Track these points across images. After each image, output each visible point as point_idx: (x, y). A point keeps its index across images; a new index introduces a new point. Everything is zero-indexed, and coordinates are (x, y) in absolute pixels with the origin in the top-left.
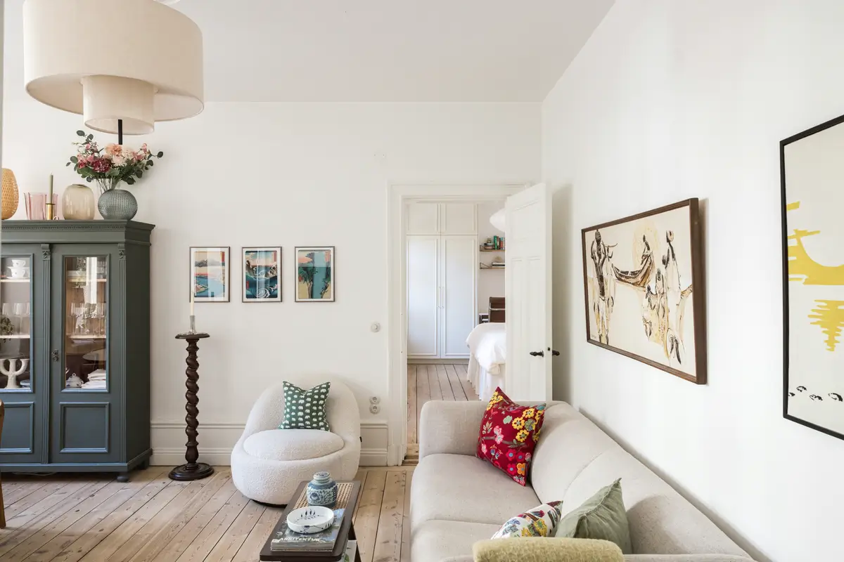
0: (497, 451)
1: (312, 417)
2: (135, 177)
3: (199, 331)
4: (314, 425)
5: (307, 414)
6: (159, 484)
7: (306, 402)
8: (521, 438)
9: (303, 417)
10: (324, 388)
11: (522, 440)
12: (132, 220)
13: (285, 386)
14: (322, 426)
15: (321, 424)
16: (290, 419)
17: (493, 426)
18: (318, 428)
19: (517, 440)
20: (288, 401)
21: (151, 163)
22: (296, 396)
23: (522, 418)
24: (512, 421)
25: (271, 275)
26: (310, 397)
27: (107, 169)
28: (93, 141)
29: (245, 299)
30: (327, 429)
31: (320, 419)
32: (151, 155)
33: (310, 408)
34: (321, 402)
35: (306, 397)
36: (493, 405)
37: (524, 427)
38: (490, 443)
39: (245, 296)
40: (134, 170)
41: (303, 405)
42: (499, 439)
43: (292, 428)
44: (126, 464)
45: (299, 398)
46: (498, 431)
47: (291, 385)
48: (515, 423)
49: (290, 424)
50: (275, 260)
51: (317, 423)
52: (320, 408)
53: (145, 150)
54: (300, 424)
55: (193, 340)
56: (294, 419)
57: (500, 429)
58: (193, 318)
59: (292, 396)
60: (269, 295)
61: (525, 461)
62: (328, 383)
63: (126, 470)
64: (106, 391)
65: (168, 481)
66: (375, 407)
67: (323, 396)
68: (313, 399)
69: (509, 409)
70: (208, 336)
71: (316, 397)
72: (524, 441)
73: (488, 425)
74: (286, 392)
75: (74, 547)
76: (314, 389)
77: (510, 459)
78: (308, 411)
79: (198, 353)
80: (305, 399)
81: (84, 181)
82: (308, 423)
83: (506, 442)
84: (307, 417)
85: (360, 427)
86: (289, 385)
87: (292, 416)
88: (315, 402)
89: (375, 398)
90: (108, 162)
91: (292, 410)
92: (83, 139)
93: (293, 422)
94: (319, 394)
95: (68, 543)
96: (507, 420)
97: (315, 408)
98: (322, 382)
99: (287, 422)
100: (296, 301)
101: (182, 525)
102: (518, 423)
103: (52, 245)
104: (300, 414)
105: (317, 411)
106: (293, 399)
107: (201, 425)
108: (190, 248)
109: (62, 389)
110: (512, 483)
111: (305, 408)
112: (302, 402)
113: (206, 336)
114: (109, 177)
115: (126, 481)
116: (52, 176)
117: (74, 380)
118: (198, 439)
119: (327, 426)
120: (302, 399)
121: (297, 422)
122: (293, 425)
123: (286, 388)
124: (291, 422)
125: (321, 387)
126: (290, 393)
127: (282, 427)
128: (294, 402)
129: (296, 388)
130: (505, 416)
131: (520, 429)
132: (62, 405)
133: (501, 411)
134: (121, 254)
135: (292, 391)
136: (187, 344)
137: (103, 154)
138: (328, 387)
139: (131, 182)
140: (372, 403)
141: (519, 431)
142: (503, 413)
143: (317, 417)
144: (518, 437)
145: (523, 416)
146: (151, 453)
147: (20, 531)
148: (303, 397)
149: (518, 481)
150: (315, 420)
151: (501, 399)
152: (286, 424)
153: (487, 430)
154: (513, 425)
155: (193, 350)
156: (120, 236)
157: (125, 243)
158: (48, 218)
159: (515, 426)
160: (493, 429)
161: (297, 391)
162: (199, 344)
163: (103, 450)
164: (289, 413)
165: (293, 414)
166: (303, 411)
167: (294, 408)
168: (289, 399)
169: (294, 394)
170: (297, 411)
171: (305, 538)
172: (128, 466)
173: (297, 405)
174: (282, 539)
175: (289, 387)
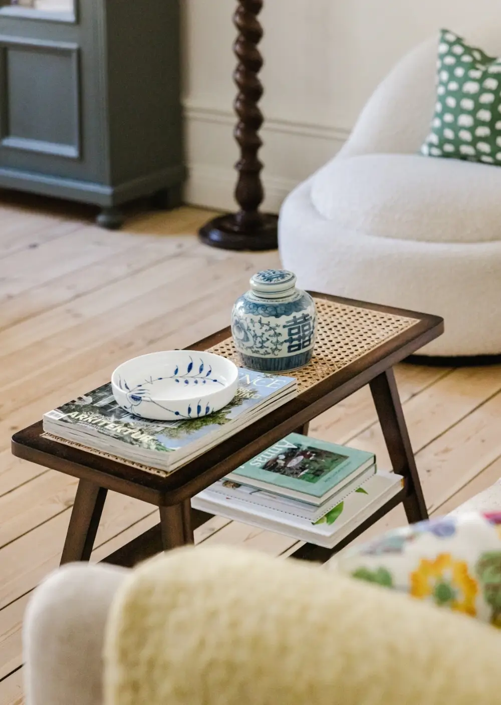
1: (497, 133)
4: (499, 156)
5: (483, 123)
7: (484, 90)
9: (472, 130)
13: (442, 41)
16: (439, 132)
20: (441, 82)
22: (460, 72)
26: (495, 76)
33: (492, 107)
35: (485, 75)
41: (475, 97)
43: (446, 155)
44: (107, 190)
45: (466, 79)
47: (459, 41)
49: (440, 146)
54: (464, 149)
56: (449, 134)
59: (450, 69)
63: (106, 202)
65: (191, 242)
74: (442, 57)
78: (485, 115)
80: (481, 81)
82: (484, 147)
84: (483, 131)
86: (451, 37)
87: (445, 125)
91: (446, 109)
93: (449, 141)
99: (434, 139)
104: (465, 121)
106: (452, 77)
111: (478, 106)
112: (471, 87)
115: (113, 226)
118: (263, 155)
120: (474, 80)
121: (457, 142)
122: (449, 148)
123: (444, 48)
124: (443, 141)
126: (450, 60)
127: (425, 150)
128: (453, 86)
129: (468, 50)
148: (478, 75)
152: (431, 145)
161: (467, 59)
163: (71, 151)
164: (440, 115)
165: (448, 118)
166: (473, 113)
167: (451, 102)
168: (445, 76)
169: (459, 63)
170: (458, 111)
171: (126, 425)
172: (114, 196)
173: (459, 95)
174: (73, 415)
175: (451, 44)
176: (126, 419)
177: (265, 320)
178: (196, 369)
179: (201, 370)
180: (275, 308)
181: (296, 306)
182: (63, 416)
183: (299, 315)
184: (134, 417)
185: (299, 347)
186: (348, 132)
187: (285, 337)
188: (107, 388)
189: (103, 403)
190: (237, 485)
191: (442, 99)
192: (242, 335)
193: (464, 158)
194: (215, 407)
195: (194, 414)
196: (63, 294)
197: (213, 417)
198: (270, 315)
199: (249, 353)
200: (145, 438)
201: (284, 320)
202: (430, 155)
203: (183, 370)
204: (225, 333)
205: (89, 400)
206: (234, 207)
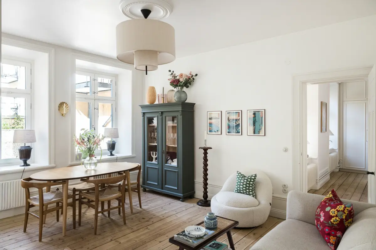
0: (320, 226)
1: (247, 189)
2: (189, 85)
3: (208, 146)
4: (247, 193)
5: (244, 187)
6: (192, 205)
7: (244, 182)
8: (334, 221)
9: (242, 188)
10: (253, 176)
11: (335, 223)
12: (185, 102)
13: (237, 173)
14: (251, 194)
15: (251, 193)
16: (237, 188)
17: (321, 211)
18: (250, 195)
19: (331, 222)
20: (237, 180)
21: (193, 79)
22: (240, 178)
23: (336, 210)
24: (330, 210)
25: (237, 123)
26: (246, 179)
27: (178, 83)
28: (174, 73)
29: (227, 134)
30: (253, 196)
31: (251, 190)
32: (193, 76)
33: (246, 185)
34: (251, 183)
35: (244, 179)
36: (325, 199)
37: (337, 215)
38: (318, 220)
39: (227, 132)
40: (188, 82)
42: (322, 219)
43: (238, 192)
44: (182, 195)
45: (241, 180)
46: (322, 214)
47: (240, 173)
48: (331, 212)
50: (239, 116)
51: (249, 192)
52: (251, 185)
53: (191, 74)
54: (241, 191)
55: (205, 150)
57: (324, 213)
58: (206, 141)
59: (239, 178)
60: (236, 132)
61: (336, 236)
62: (256, 174)
64: (177, 166)
65: (196, 204)
66: (285, 190)
67: (252, 180)
68: (247, 181)
69: (331, 203)
70: (212, 148)
71: (249, 180)
72: (336, 224)
73: (319, 210)
74: (237, 176)
75: (152, 220)
76: (249, 176)
77: (327, 233)
78: (245, 186)
79: (208, 155)
80: (244, 180)
81: (173, 88)
82: (245, 191)
83: (325, 222)
84: (244, 189)
85: (272, 197)
86: (239, 173)
87: (238, 187)
88: (248, 182)
89: (285, 185)
90: (178, 81)
91: (238, 184)
92: (170, 73)
93: (239, 190)
94: (251, 179)
95: (152, 218)
96: (328, 209)
97: (248, 185)
98: (253, 174)
99: (236, 189)
100: (247, 135)
101: (187, 222)
102: (333, 212)
103: (162, 112)
104: (241, 187)
105: (249, 187)
106: (239, 179)
107: (209, 184)
108: (207, 112)
109: (165, 164)
110: (326, 247)
111: (244, 184)
112: (242, 181)
113: (211, 148)
114: (180, 86)
115: (183, 201)
116: (163, 88)
117: (170, 161)
118: (208, 190)
119: (254, 195)
120: (243, 180)
121: (240, 190)
122: (239, 191)
123: (238, 174)
124: (238, 190)
125: (252, 176)
126: (238, 176)
127: (235, 191)
128: (239, 181)
129: (242, 175)
130: (327, 206)
131: (334, 216)
132: (165, 170)
133: (327, 203)
134: (180, 115)
135: (239, 175)
136: (203, 151)
137: (178, 78)
138: (256, 176)
139: (187, 87)
140: (283, 187)
141: (333, 217)
142: (327, 204)
143: (249, 189)
144: (332, 220)
145: (337, 209)
146: (194, 193)
147: (144, 210)
148: (243, 179)
149: (330, 246)
150: (248, 191)
151: (331, 196)
152: (236, 190)
153: (318, 213)
154: (330, 213)
155: (206, 154)
156: (180, 108)
157: (182, 111)
158: (162, 103)
159: (331, 214)
160: (320, 213)
161: (241, 176)
162: (208, 151)
163: (176, 188)
164: (237, 185)
165: (238, 186)
166: (243, 185)
167: (239, 183)
168: (238, 179)
169: (240, 177)
170: (240, 185)
171: (187, 238)
172: (183, 196)
173: (240, 182)
174: (179, 236)
175: (239, 174)
176: (187, 237)
177: (210, 221)
178: (198, 229)
179: (199, 229)
180: (211, 219)
181: (215, 219)
182: (177, 236)
183: (215, 220)
184: (189, 237)
185: (215, 226)
186: (222, 187)
187: (213, 224)
188: (184, 231)
189: (183, 234)
190: (205, 249)
191: (237, 183)
192: (206, 223)
193: (241, 193)
194: (202, 236)
195: (198, 237)
196: (175, 213)
197: (201, 237)
198: (210, 220)
199: (207, 226)
200: (191, 241)
201: (213, 221)
202: (236, 192)
203: (196, 229)
204: (203, 222)
205: (181, 233)
206: (203, 199)
